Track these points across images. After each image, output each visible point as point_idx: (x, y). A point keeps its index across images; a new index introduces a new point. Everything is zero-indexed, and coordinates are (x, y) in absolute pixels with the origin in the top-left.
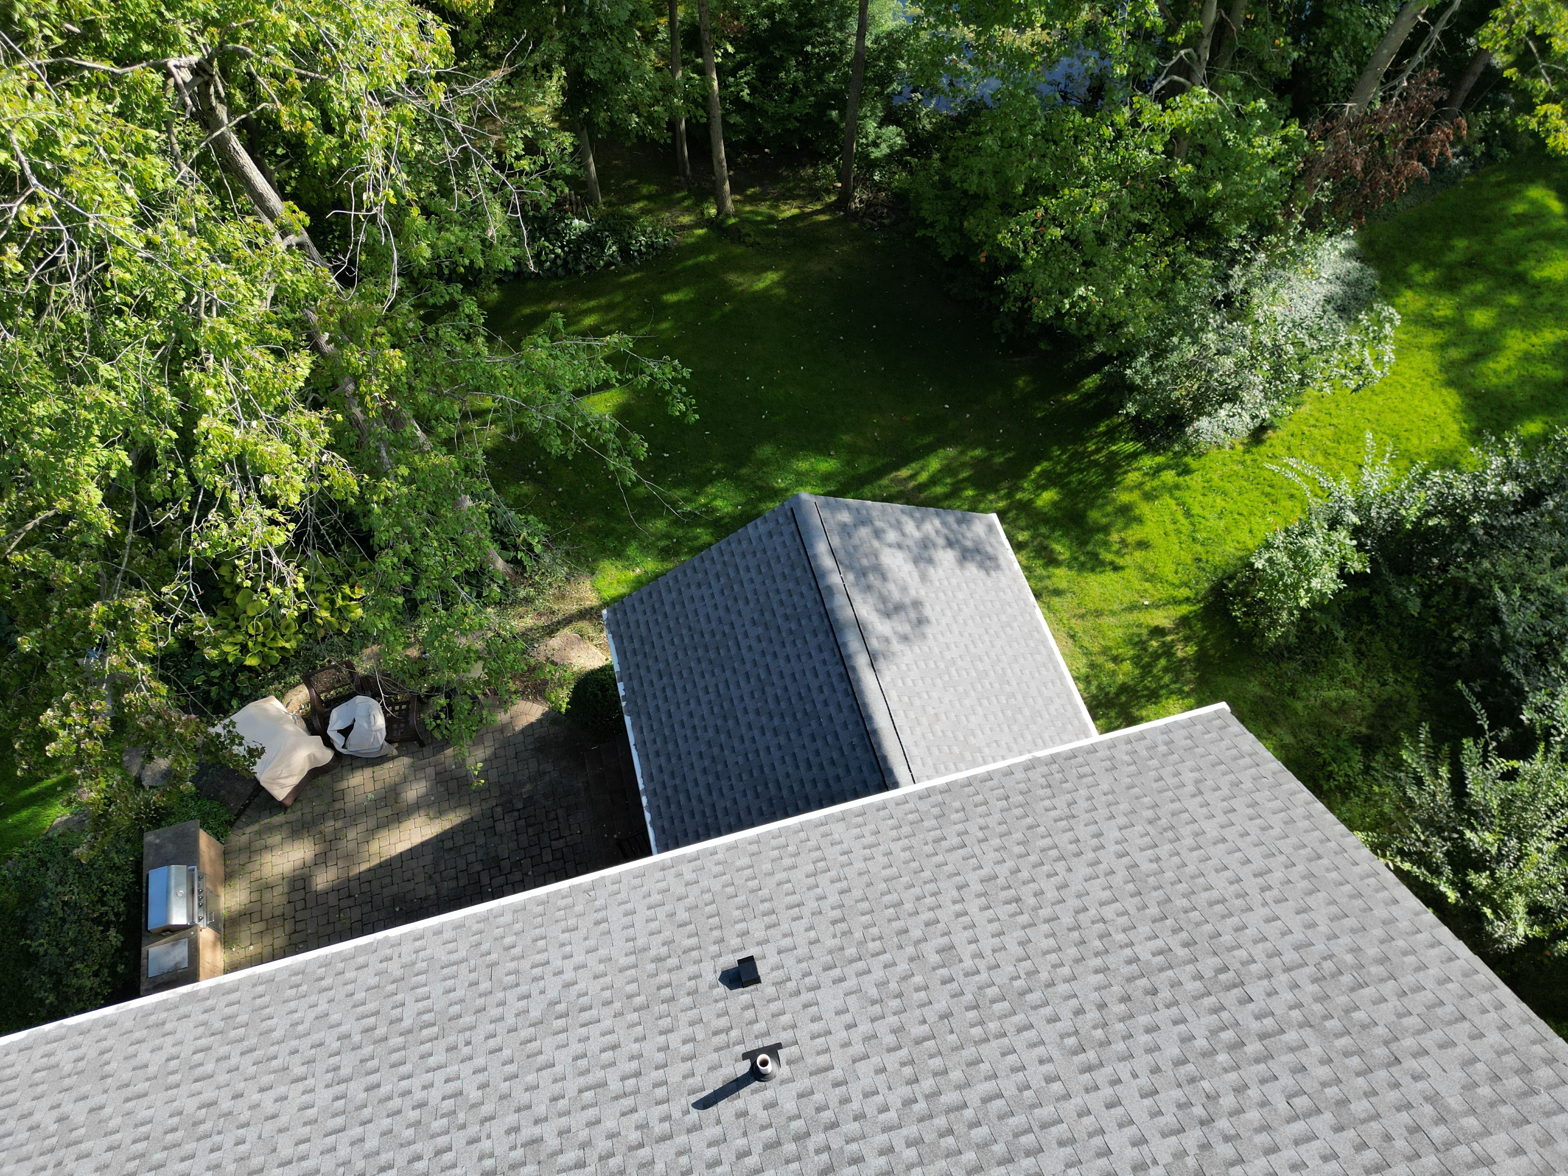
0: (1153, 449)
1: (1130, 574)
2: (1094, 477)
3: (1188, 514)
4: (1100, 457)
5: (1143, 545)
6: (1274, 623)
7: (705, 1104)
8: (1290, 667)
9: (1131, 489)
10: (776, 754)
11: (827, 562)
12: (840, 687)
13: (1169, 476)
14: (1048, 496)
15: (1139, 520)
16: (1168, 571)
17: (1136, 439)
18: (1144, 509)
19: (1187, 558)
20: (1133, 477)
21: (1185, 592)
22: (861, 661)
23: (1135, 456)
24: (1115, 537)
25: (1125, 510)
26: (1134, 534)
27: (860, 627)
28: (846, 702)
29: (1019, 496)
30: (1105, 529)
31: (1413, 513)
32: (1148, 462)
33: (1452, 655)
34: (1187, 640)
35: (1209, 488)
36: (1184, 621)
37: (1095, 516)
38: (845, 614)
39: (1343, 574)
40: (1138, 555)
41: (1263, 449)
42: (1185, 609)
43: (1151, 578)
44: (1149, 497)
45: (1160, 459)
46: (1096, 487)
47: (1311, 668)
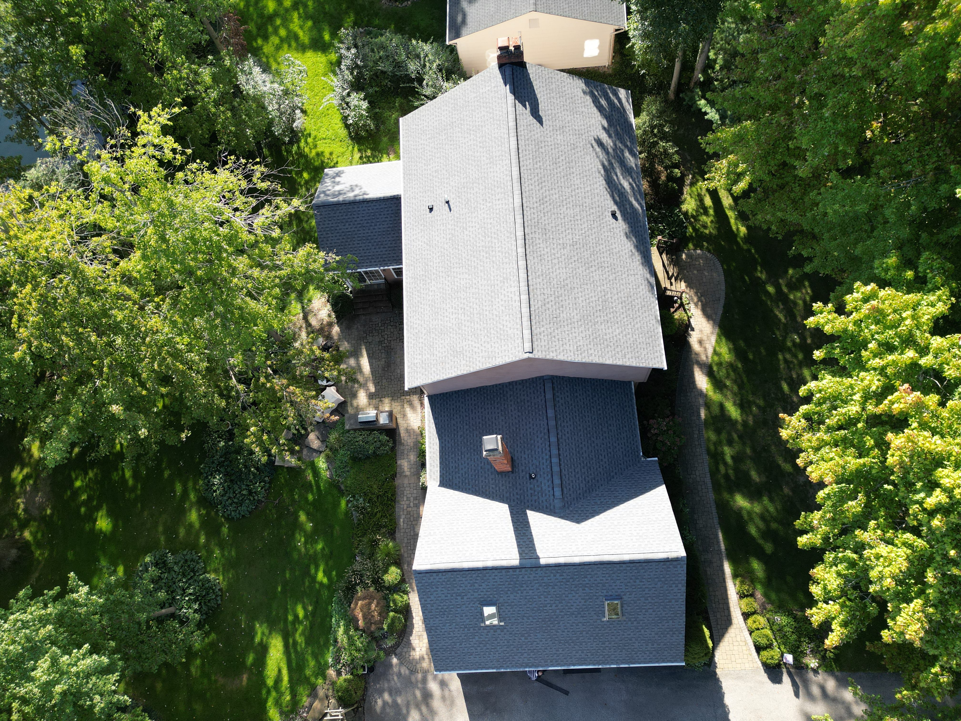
0: (298, 141)
1: (340, 159)
2: (302, 161)
3: (324, 139)
4: (296, 157)
5: (331, 154)
6: (369, 125)
7: (450, 210)
8: (382, 127)
9: (311, 152)
10: (381, 226)
11: (336, 199)
12: (370, 204)
13: (310, 140)
14: (306, 175)
15: (322, 153)
16: (342, 150)
17: (293, 145)
18: (319, 150)
19: (340, 144)
20: (307, 150)
21: (350, 148)
22: (366, 197)
23: (299, 147)
24: (326, 161)
25: (318, 154)
26: (327, 155)
27: (355, 196)
28: (374, 203)
29: (302, 183)
30: (323, 162)
31: (350, 77)
32: (302, 144)
33: (390, 88)
34: (365, 151)
35: (318, 130)
36: (360, 150)
37: (316, 164)
38: (352, 199)
39: (364, 100)
40: (334, 156)
41: (308, 111)
42: (356, 149)
43: (343, 154)
44: (315, 146)
45: (303, 141)
46: (307, 161)
47: (383, 123)
